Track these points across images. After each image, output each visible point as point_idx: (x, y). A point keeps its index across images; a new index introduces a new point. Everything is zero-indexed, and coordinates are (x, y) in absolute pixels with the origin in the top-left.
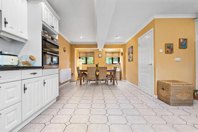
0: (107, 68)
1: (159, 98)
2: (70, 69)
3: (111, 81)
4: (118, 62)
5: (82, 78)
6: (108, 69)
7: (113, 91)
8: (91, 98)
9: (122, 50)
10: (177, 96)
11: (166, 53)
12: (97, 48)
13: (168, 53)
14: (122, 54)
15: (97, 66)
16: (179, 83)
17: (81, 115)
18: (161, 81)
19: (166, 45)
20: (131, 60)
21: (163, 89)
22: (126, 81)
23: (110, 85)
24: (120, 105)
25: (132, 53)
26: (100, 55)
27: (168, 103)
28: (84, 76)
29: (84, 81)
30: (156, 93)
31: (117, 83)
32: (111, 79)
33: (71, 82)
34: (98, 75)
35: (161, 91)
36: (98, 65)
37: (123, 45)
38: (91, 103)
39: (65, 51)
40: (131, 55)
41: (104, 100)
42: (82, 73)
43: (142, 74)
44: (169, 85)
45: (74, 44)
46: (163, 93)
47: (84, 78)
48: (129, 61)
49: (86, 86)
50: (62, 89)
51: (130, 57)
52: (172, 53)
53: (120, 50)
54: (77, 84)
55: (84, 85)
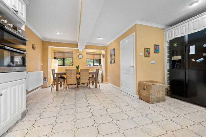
0: (89, 70)
1: (140, 98)
2: (42, 72)
3: (93, 84)
4: (100, 64)
5: (59, 83)
6: (90, 72)
7: (97, 95)
8: (73, 107)
9: (103, 52)
10: (155, 94)
11: (145, 56)
12: (77, 47)
13: (147, 57)
14: (104, 56)
15: (77, 68)
16: (155, 83)
17: (64, 132)
18: (142, 82)
19: (145, 49)
20: (113, 62)
21: (144, 89)
22: (108, 83)
23: (93, 88)
24: (108, 110)
25: (114, 55)
26: (80, 56)
27: (148, 102)
28: (61, 80)
29: (61, 86)
30: (138, 93)
31: (100, 86)
32: (93, 82)
33: (42, 88)
34: (78, 78)
35: (142, 91)
36: (79, 67)
37: (105, 46)
38: (74, 114)
39: (34, 48)
40: (113, 57)
41: (90, 106)
42: (59, 76)
43: (125, 75)
44: (149, 85)
45: (48, 40)
46: (144, 93)
47: (61, 83)
48: (111, 62)
49: (64, 92)
50: (30, 99)
51: (112, 59)
52: (149, 57)
53: (101, 51)
54: (51, 90)
55: (62, 91)
